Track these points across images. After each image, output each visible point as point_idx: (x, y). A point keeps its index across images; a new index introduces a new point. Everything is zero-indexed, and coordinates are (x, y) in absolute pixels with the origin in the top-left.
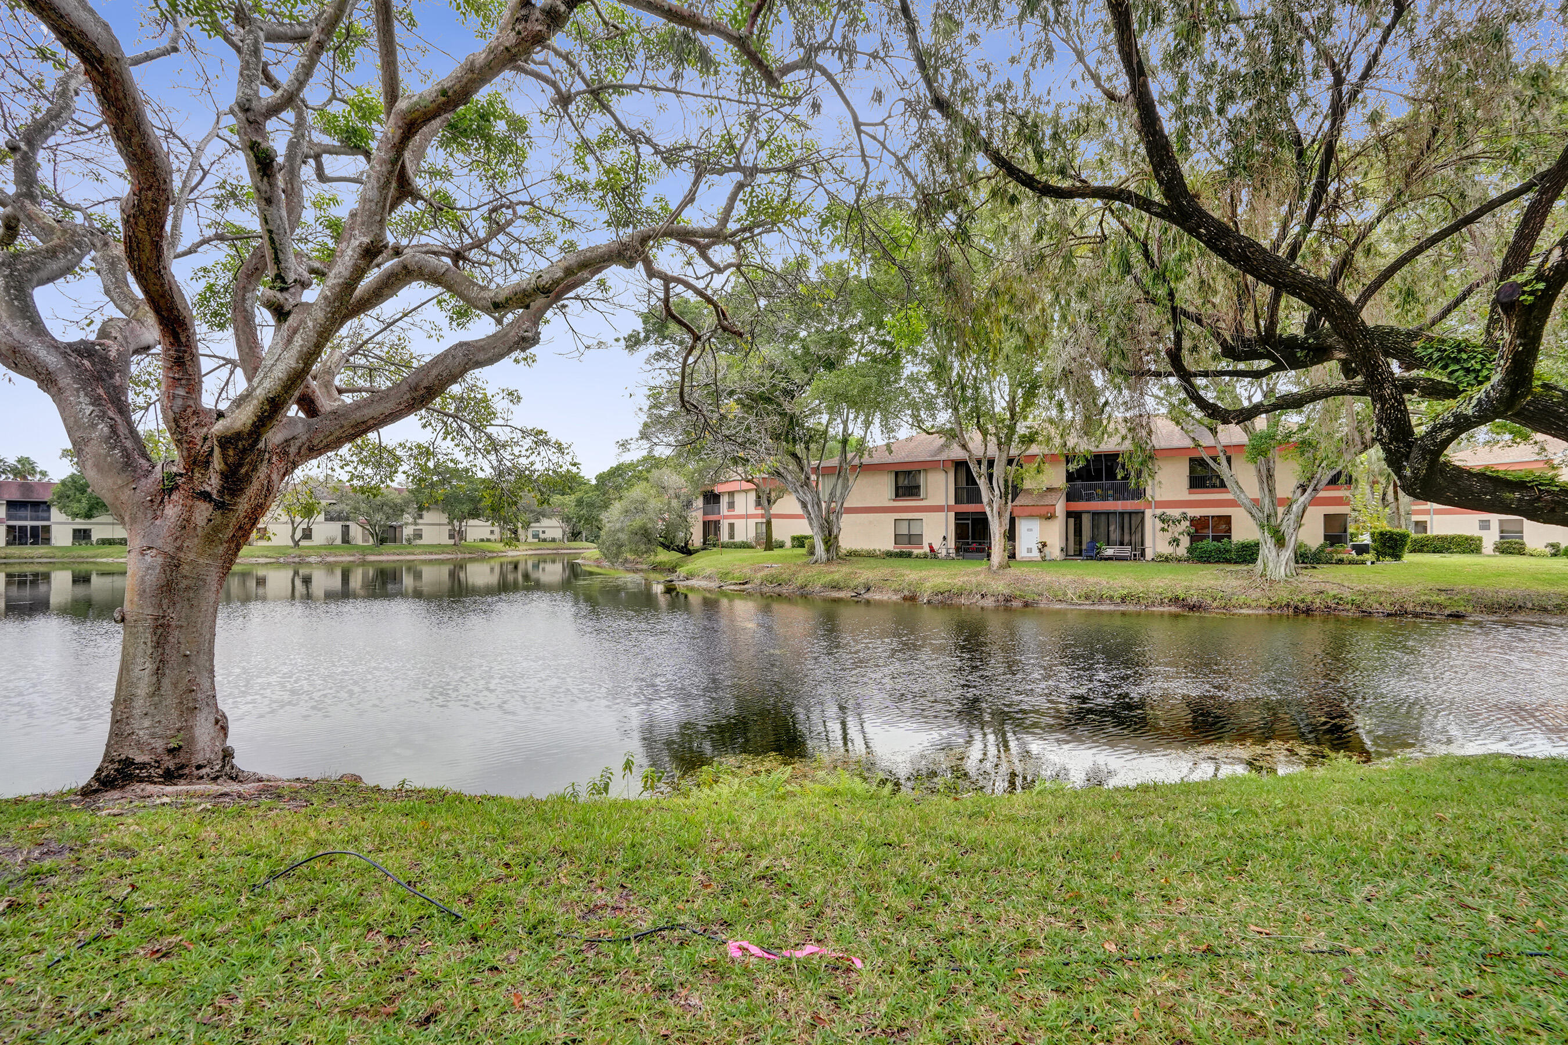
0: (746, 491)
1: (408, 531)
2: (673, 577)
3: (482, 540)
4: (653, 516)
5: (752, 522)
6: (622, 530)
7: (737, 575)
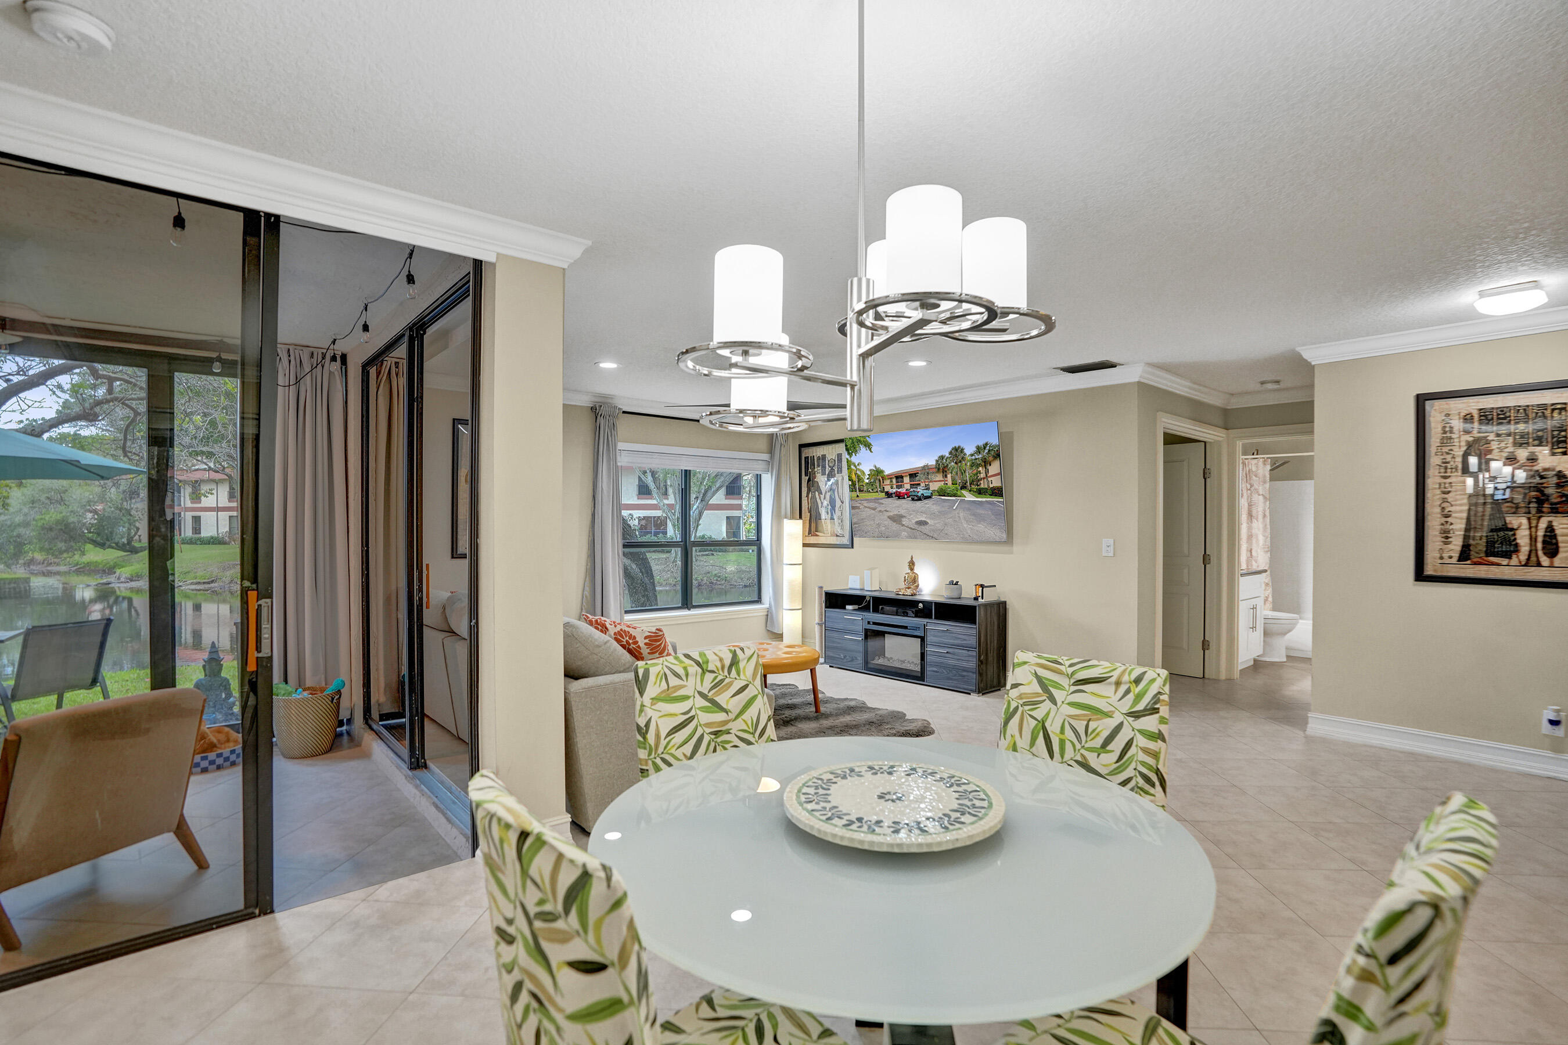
0: (217, 482)
2: (112, 579)
4: (75, 507)
5: (224, 516)
6: (26, 524)
7: (200, 573)
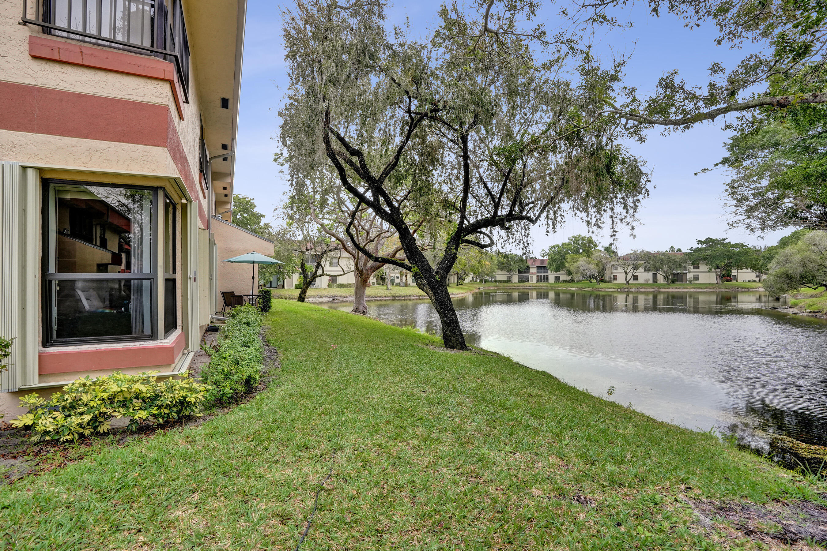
1: (690, 276)
3: (749, 281)
